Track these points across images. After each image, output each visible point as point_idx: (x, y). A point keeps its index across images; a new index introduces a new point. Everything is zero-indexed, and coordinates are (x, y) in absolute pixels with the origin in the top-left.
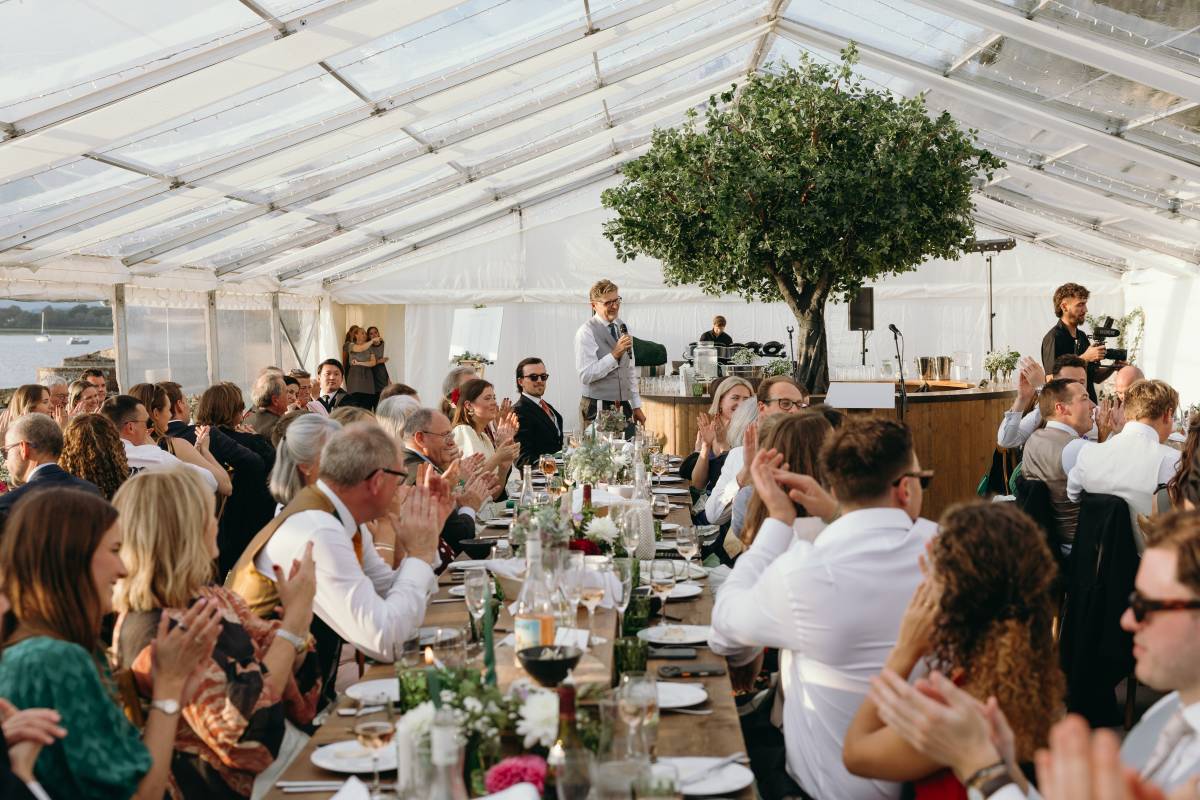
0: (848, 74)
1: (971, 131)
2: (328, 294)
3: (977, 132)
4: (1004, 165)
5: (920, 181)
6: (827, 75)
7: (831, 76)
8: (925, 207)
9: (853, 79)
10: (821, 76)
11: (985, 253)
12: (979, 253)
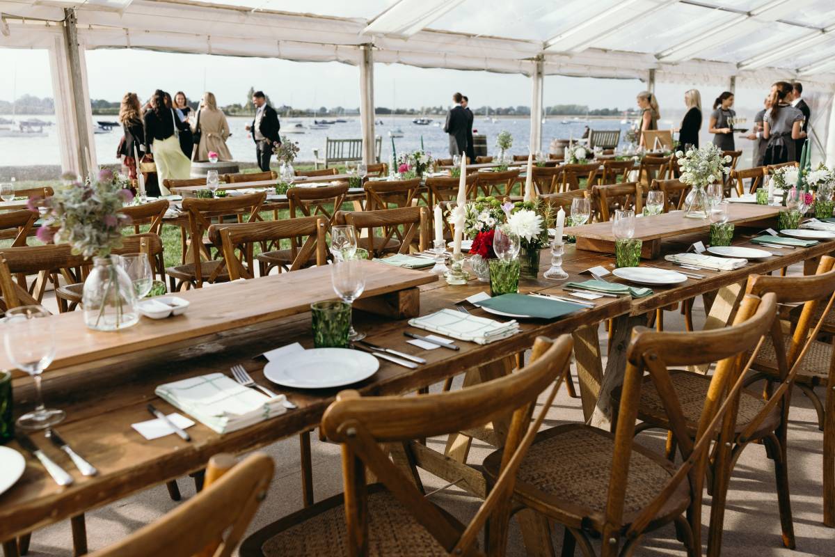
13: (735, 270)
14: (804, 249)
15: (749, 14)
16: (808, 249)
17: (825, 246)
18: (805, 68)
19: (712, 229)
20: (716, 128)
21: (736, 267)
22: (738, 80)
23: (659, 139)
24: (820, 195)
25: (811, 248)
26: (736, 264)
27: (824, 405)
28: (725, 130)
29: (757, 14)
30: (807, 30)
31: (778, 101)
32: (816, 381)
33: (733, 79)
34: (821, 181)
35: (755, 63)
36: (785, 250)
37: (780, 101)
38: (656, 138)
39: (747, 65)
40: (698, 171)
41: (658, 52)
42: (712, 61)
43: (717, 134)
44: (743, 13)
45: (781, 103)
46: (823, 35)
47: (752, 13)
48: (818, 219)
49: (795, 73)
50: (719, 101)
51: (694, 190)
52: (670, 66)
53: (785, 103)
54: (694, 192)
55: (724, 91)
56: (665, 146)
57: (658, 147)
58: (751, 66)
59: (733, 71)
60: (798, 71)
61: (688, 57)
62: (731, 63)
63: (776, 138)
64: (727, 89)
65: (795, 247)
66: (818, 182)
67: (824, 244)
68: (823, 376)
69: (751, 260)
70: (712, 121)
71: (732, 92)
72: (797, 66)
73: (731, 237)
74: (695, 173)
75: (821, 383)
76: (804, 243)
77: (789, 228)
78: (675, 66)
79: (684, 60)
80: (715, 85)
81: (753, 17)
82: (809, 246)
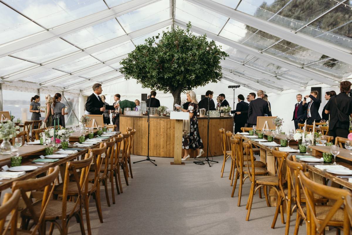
0: (188, 31)
1: (220, 46)
2: (81, 93)
3: (221, 46)
4: (228, 56)
5: (204, 58)
6: (183, 32)
7: (184, 32)
8: (205, 65)
9: (190, 32)
10: (182, 32)
11: (233, 88)
12: (232, 88)
13: (19, 177)
14: (52, 163)
15: (41, 65)
16: (54, 163)
17: (62, 161)
18: (67, 87)
19: (12, 159)
20: (33, 110)
21: (19, 176)
22: (41, 90)
23: (4, 115)
24: (63, 140)
25: (56, 162)
26: (19, 175)
27: (61, 226)
28: (37, 111)
29: (44, 65)
30: (64, 73)
31: (55, 100)
32: (58, 218)
33: (39, 90)
34: (63, 134)
35: (47, 84)
36: (46, 164)
37: (56, 100)
38: (2, 115)
39: (44, 84)
40: (4, 133)
41: (2, 76)
42: (28, 82)
43: (34, 113)
44: (38, 64)
45: (57, 101)
46: (71, 76)
47: (42, 64)
48: (63, 149)
49: (63, 89)
50: (33, 99)
51: (4, 142)
52: (8, 83)
53: (58, 101)
54: (4, 143)
55: (35, 95)
56: (7, 118)
57: (3, 119)
58: (46, 85)
59: (39, 87)
60: (64, 88)
61: (17, 79)
62: (37, 83)
63: (57, 115)
64: (36, 94)
65: (49, 162)
66: (62, 134)
67: (61, 160)
68: (60, 216)
69: (27, 172)
70: (31, 107)
71: (39, 96)
72: (64, 86)
73: (20, 162)
74: (3, 134)
75: (60, 218)
76: (53, 161)
77: (49, 154)
78: (11, 83)
79: (15, 80)
80: (31, 92)
81: (42, 66)
82: (55, 162)
